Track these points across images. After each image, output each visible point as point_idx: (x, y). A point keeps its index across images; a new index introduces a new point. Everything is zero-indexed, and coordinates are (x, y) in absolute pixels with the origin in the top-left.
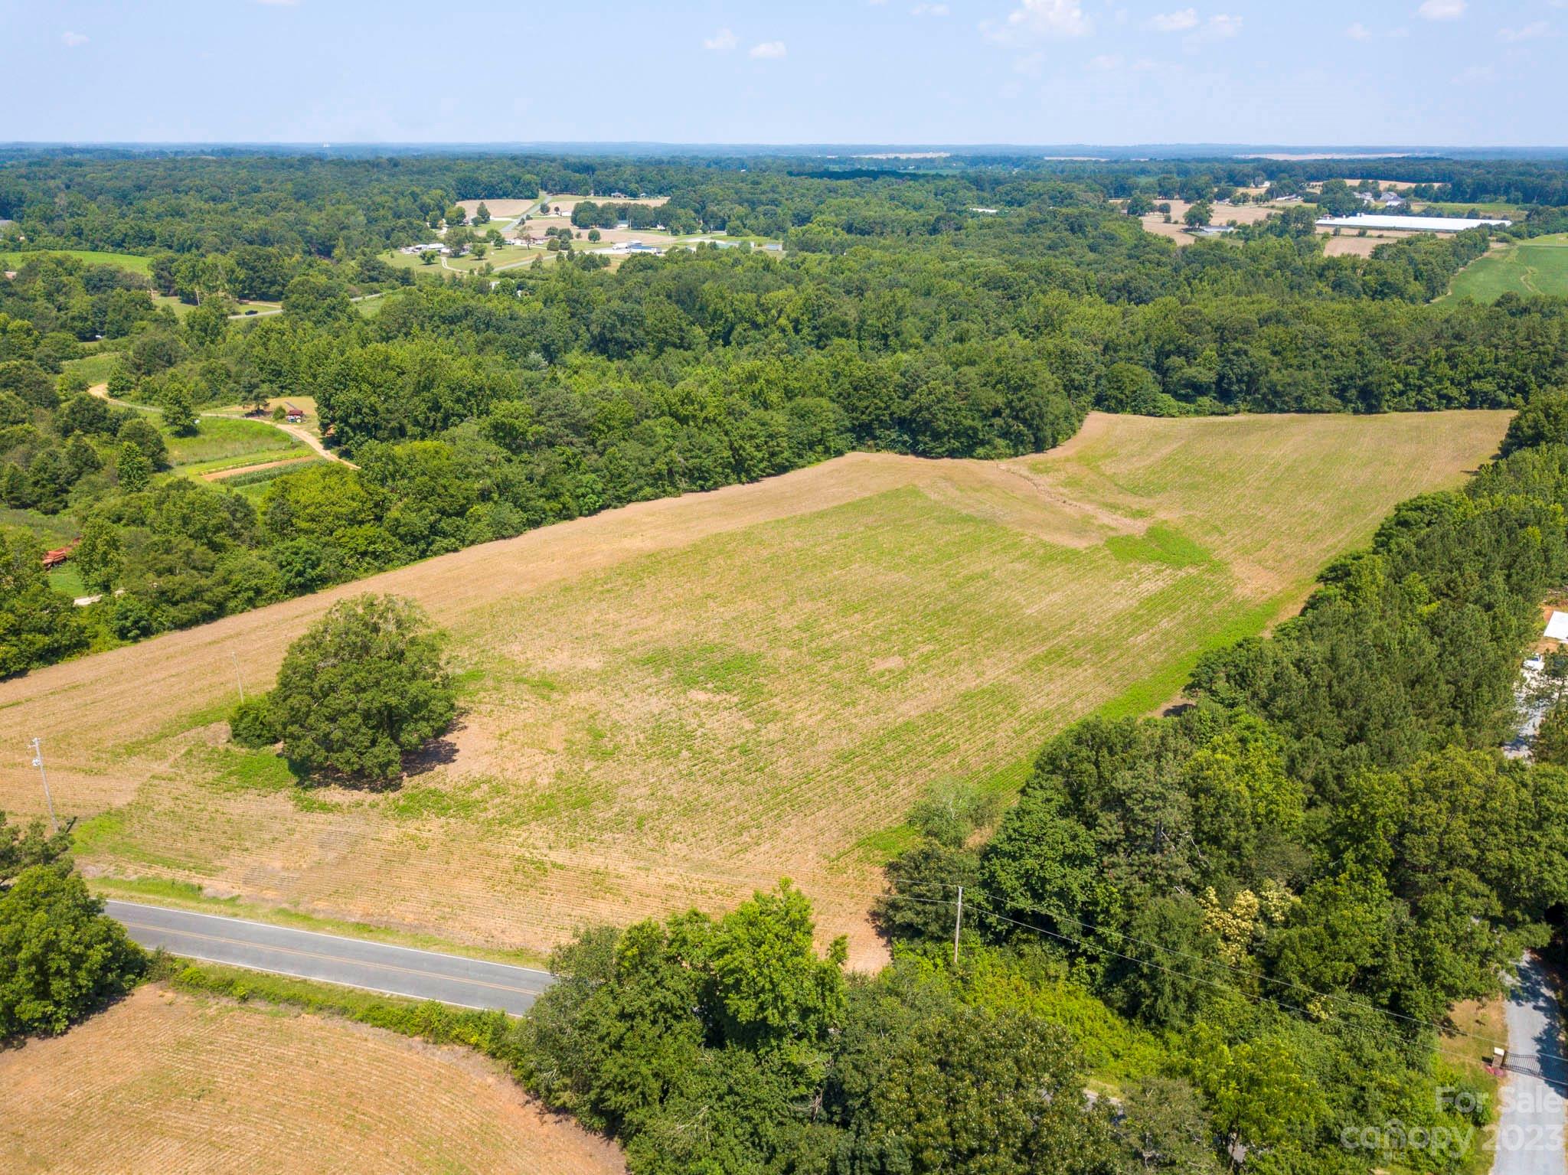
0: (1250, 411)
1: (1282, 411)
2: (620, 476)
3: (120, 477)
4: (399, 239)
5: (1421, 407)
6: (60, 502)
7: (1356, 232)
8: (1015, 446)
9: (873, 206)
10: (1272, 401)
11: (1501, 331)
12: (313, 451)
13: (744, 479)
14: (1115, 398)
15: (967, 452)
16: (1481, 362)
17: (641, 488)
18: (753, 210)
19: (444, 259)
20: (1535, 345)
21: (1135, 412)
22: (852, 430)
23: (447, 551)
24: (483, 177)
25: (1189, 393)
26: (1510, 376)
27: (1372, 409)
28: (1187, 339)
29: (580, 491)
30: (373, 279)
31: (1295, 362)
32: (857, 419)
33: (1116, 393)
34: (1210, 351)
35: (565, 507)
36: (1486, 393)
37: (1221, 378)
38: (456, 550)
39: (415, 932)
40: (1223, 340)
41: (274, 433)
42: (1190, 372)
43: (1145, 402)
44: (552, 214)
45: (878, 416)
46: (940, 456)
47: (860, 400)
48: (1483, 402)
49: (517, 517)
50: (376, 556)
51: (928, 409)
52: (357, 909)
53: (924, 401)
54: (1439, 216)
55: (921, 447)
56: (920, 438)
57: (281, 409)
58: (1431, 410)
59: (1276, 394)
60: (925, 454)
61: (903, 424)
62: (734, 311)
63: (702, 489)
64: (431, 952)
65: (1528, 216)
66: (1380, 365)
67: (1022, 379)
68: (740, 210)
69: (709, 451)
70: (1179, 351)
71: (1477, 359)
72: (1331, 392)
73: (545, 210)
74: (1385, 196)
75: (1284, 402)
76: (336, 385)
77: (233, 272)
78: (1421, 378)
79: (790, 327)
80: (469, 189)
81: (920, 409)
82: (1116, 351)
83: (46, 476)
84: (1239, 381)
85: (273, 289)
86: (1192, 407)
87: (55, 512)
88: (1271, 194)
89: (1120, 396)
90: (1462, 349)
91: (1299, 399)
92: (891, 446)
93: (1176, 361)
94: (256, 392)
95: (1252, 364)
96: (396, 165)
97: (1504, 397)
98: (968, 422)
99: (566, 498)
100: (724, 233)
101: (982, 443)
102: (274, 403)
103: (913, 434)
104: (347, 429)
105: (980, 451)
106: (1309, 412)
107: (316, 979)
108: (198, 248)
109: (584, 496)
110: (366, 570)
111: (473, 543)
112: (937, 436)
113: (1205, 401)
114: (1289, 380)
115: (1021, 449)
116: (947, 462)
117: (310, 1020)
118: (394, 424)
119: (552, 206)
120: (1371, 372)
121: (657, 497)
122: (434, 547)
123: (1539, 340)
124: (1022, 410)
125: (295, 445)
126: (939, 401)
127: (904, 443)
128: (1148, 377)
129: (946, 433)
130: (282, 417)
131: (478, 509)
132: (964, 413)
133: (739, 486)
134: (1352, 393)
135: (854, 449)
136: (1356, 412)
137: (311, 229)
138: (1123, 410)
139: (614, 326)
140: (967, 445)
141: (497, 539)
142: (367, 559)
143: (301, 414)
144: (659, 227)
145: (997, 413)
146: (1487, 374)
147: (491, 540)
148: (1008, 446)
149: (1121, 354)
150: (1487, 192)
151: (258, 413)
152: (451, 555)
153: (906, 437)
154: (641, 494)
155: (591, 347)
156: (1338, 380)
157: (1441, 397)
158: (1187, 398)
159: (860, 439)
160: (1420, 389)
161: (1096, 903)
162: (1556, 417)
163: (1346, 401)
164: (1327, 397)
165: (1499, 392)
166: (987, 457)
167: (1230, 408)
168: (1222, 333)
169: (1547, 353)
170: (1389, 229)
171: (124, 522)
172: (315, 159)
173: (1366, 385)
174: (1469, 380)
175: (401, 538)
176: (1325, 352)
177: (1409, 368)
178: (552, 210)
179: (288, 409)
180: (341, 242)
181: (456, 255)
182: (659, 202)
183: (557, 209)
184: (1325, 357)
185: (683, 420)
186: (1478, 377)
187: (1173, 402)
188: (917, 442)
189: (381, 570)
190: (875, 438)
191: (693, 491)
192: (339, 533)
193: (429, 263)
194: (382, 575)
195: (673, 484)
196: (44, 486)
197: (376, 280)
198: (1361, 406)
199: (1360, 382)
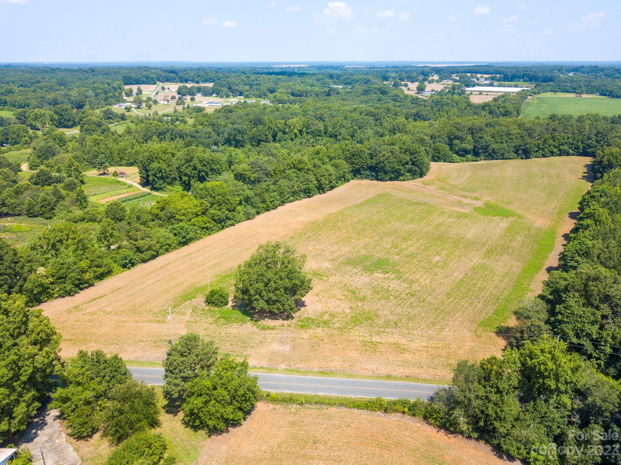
0: (485, 159)
1: (497, 159)
2: (283, 193)
3: (76, 202)
4: (111, 101)
5: (544, 156)
6: (52, 214)
7: (478, 93)
8: (413, 175)
9: (298, 85)
10: (492, 155)
11: (568, 128)
12: (139, 189)
13: (321, 192)
14: (438, 156)
15: (396, 179)
16: (563, 139)
17: (289, 197)
18: (251, 88)
19: (134, 109)
20: (580, 132)
21: (444, 161)
22: (352, 172)
23: (231, 225)
24: (133, 75)
25: (463, 153)
26: (573, 144)
27: (527, 157)
28: (459, 134)
29: (272, 200)
30: (109, 118)
31: (499, 141)
32: (354, 167)
33: (438, 154)
34: (469, 138)
35: (268, 206)
36: (565, 150)
37: (475, 147)
38: (234, 225)
39: (343, 373)
40: (472, 133)
41: (119, 182)
42: (464, 145)
43: (448, 157)
44: (166, 90)
45: (362, 166)
46: (386, 180)
47: (355, 160)
48: (564, 153)
49: (253, 211)
50: (207, 228)
51: (383, 162)
52: (315, 365)
53: (381, 159)
54: (504, 86)
55: (380, 177)
56: (379, 174)
57: (116, 172)
58: (547, 157)
59: (494, 152)
60: (381, 180)
61: (372, 168)
62: (277, 127)
63: (309, 197)
64: (355, 380)
65: (536, 86)
66: (530, 141)
67: (415, 150)
68: (247, 88)
69: (311, 182)
70: (456, 138)
71: (562, 138)
72: (513, 151)
73: (163, 89)
74: (480, 80)
75: (497, 156)
76: (149, 161)
77: (52, 116)
78: (543, 145)
79: (298, 133)
80: (128, 81)
81: (379, 163)
82: (435, 139)
83: (46, 203)
84: (481, 149)
85: (69, 123)
86: (464, 159)
87: (51, 218)
88: (441, 79)
89: (439, 156)
90: (557, 134)
91: (502, 155)
92: (366, 177)
93: (456, 142)
94: (104, 165)
95: (486, 142)
96: (93, 71)
97: (571, 152)
98: (397, 167)
99: (268, 202)
100: (243, 97)
101: (402, 175)
102: (112, 170)
103: (377, 172)
104: (156, 179)
105: (401, 178)
106: (506, 159)
107: (321, 394)
108: (28, 107)
109: (273, 201)
110: (204, 235)
111: (239, 222)
112: (386, 173)
113: (469, 156)
114: (499, 148)
115: (415, 176)
116: (389, 182)
117: (334, 410)
118: (173, 176)
119: (166, 87)
120: (527, 144)
121: (294, 201)
122: (227, 224)
123: (582, 130)
124: (416, 161)
125: (130, 186)
126: (387, 159)
127: (372, 176)
128: (448, 148)
129: (389, 171)
130: (117, 175)
131: (239, 208)
132: (395, 163)
133: (319, 195)
134: (520, 152)
135: (352, 179)
136: (522, 158)
137: (73, 98)
138: (440, 161)
139: (235, 134)
140: (396, 176)
141: (247, 220)
142: (204, 230)
143: (124, 173)
144: (214, 95)
145: (407, 163)
146: (566, 143)
147: (245, 220)
148: (410, 176)
149: (437, 139)
150: (516, 78)
151: (104, 174)
152: (232, 227)
153: (373, 174)
154: (289, 200)
155: (225, 143)
156: (515, 147)
157: (551, 152)
158: (463, 156)
159: (355, 175)
160: (543, 149)
161: (602, 338)
162: (616, 157)
163: (518, 154)
164: (512, 153)
165: (570, 150)
166: (404, 180)
167: (478, 159)
168: (472, 131)
169: (585, 135)
170: (491, 92)
171: (86, 220)
172: (57, 69)
173: (525, 149)
174: (560, 145)
175: (215, 221)
176: (510, 137)
177: (539, 142)
178: (166, 89)
179: (118, 172)
180: (88, 103)
181: (138, 107)
182: (211, 85)
183: (168, 88)
184: (510, 139)
185: (300, 170)
186: (562, 144)
187: (457, 157)
188: (378, 176)
189: (210, 234)
190: (361, 174)
191: (305, 198)
192: (193, 220)
193: (128, 111)
194: (210, 237)
195: (299, 196)
196: (45, 207)
197: (111, 118)
198: (524, 156)
199: (523, 148)
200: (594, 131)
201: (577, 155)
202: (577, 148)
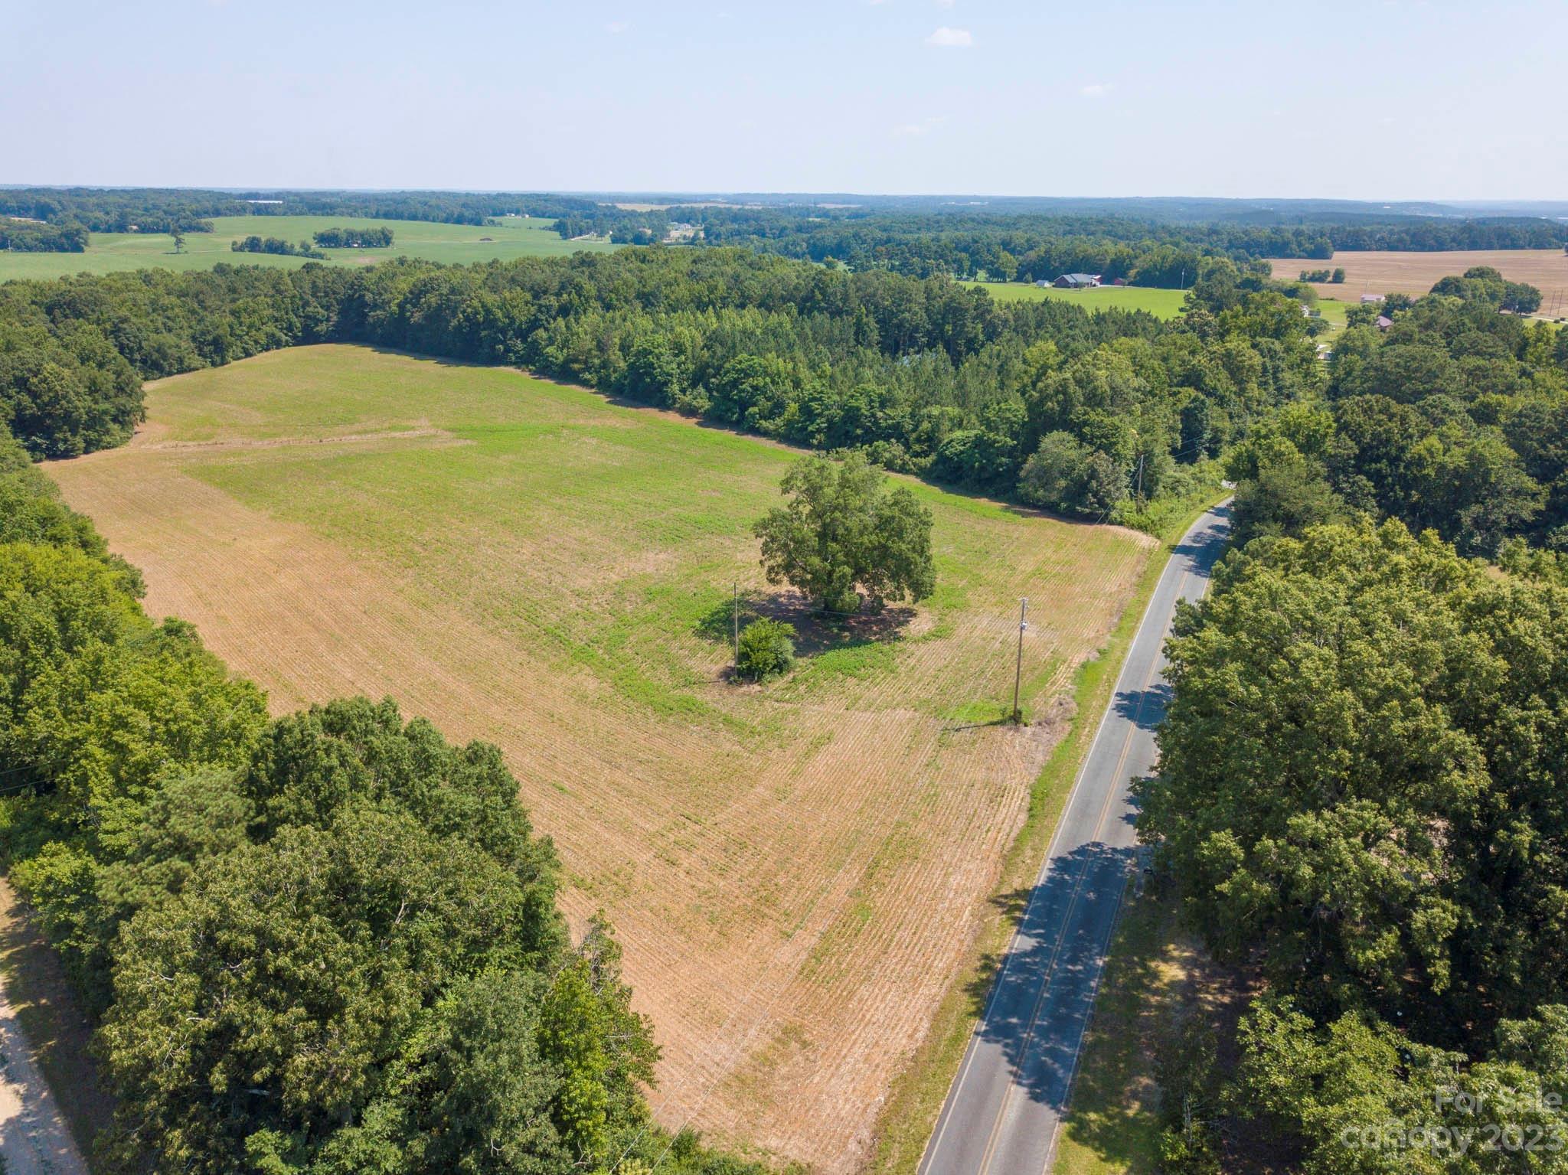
5: (248, 354)
11: (255, 284)
15: (98, 443)
20: (279, 291)
26: (281, 319)
27: (222, 361)
36: (273, 336)
46: (78, 454)
48: (273, 343)
51: (64, 396)
55: (61, 446)
56: (58, 435)
58: (252, 355)
60: (67, 455)
66: (216, 320)
67: (109, 351)
72: (194, 350)
75: (170, 365)
78: (239, 327)
81: (57, 398)
91: (181, 360)
95: (139, 331)
97: (284, 338)
98: (95, 407)
101: (106, 431)
103: (48, 433)
105: (104, 440)
106: (188, 371)
112: (76, 428)
115: (127, 430)
116: (85, 459)
120: (215, 327)
127: (36, 447)
129: (81, 423)
132: (87, 398)
134: (207, 348)
136: (214, 364)
140: (98, 434)
146: (268, 319)
148: (120, 430)
156: (194, 338)
160: (241, 338)
163: (205, 356)
164: (193, 355)
165: (280, 334)
174: (262, 324)
177: (229, 320)
184: (170, 319)
188: (55, 442)
198: (218, 359)
199: (210, 338)
200: (307, 287)
201: (294, 345)
202: (290, 328)
